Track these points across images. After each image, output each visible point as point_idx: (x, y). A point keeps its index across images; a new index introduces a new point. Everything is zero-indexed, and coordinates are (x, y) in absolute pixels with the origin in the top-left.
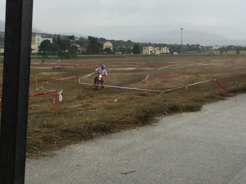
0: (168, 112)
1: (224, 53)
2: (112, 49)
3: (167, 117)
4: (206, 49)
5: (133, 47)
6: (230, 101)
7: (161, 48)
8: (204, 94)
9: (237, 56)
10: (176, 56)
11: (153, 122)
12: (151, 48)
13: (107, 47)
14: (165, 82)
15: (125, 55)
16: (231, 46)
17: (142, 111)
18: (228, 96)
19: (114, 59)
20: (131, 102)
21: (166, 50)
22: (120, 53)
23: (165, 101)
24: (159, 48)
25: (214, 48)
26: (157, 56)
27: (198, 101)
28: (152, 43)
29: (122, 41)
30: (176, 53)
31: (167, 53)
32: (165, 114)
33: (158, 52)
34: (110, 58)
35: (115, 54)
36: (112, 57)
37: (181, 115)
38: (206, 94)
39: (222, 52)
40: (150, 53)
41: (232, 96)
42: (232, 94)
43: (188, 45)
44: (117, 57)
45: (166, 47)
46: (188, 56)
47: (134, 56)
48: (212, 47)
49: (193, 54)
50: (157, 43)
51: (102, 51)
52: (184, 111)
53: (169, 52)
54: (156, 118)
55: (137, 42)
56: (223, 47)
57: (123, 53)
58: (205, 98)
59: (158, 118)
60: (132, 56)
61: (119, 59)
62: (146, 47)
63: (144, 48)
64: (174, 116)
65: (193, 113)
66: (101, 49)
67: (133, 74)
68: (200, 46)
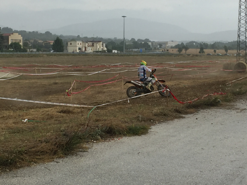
0: (102, 137)
1: (184, 51)
2: (21, 44)
3: (100, 143)
4: (158, 46)
5: (53, 42)
6: (189, 120)
7: (95, 44)
8: (153, 111)
9: (200, 56)
10: (116, 55)
11: (80, 151)
12: (79, 44)
13: (14, 42)
14: (99, 93)
15: (41, 53)
16: (193, 42)
17: (64, 135)
18: (187, 113)
19: (26, 59)
20: (49, 122)
21: (101, 46)
22: (35, 50)
23: (97, 121)
24: (91, 43)
25: (170, 44)
26: (89, 55)
27: (144, 121)
28: (81, 36)
29: (37, 32)
30: (116, 51)
31: (103, 51)
32: (97, 140)
33: (90, 49)
34: (19, 57)
35: (26, 51)
36: (22, 56)
37: (121, 140)
38: (156, 110)
39: (180, 50)
40: (78, 51)
41: (191, 113)
42: (192, 110)
43: (133, 39)
44: (30, 56)
45: (101, 43)
46: (133, 55)
47: (55, 55)
48: (166, 43)
49: (139, 52)
50: (89, 37)
51: (8, 47)
52: (125, 135)
53: (105, 49)
54: (84, 146)
55: (59, 34)
56: (182, 43)
57: (38, 50)
58: (155, 115)
59: (87, 146)
60: (51, 55)
61: (32, 59)
62: (72, 42)
63: (69, 43)
64: (110, 143)
65: (137, 137)
66: (6, 44)
67: (52, 81)
68: (150, 41)
